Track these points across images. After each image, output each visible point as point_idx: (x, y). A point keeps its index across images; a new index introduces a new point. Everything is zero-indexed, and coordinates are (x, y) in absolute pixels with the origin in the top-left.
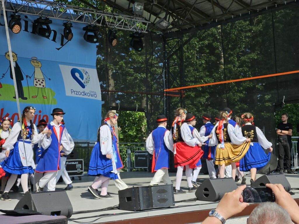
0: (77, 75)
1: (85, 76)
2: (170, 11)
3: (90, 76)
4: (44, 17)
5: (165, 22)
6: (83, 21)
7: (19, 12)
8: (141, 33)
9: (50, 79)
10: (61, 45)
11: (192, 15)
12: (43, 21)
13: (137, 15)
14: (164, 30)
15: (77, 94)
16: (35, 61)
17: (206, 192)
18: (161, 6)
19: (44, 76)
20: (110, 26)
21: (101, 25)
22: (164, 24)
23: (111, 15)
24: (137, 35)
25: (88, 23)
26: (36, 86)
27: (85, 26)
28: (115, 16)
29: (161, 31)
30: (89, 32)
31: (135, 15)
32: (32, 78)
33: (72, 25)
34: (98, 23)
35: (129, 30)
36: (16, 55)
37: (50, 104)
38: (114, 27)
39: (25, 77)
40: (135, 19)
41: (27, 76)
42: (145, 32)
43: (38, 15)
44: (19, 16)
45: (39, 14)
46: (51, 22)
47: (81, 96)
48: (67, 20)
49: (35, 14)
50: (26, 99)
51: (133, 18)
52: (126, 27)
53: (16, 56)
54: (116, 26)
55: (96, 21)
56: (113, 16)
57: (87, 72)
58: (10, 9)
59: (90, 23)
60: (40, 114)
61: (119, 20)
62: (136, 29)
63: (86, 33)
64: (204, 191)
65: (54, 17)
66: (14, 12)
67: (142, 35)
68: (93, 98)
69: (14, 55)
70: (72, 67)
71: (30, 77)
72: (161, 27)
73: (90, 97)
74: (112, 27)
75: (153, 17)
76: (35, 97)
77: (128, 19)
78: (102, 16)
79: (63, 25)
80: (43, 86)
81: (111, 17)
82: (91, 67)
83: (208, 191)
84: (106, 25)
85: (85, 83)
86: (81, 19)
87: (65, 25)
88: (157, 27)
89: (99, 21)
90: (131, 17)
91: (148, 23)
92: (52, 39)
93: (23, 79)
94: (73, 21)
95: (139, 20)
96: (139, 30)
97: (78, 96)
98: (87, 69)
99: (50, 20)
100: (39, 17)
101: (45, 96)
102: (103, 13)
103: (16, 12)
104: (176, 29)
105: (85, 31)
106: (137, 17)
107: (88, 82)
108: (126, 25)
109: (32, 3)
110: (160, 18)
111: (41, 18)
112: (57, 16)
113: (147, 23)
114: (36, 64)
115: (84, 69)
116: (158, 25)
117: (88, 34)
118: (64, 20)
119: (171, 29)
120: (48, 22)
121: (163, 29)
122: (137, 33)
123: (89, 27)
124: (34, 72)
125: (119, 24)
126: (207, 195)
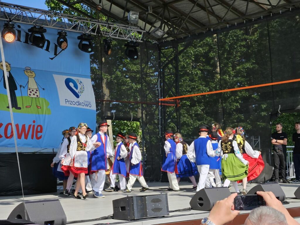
0: (71, 85)
1: (79, 86)
2: (165, 21)
3: (84, 86)
4: (38, 26)
5: (160, 31)
6: (77, 30)
7: (14, 21)
8: (136, 42)
9: (43, 89)
10: (55, 55)
11: (188, 24)
12: (37, 30)
13: (132, 24)
14: (160, 39)
15: (72, 103)
16: (29, 71)
17: (201, 202)
18: (156, 15)
19: (38, 85)
20: (105, 35)
21: (95, 34)
22: (159, 33)
23: (106, 24)
24: (132, 44)
25: (83, 32)
26: (30, 96)
27: (79, 35)
28: (110, 25)
29: (156, 40)
30: (84, 41)
31: (129, 24)
32: (26, 88)
33: (67, 34)
34: (92, 31)
35: (124, 39)
36: (10, 64)
37: (44, 113)
38: (109, 36)
39: (18, 87)
40: (130, 28)
41: (21, 86)
42: (140, 41)
43: (32, 23)
44: (14, 25)
45: (34, 23)
46: (45, 31)
47: (76, 106)
48: (62, 29)
49: (29, 22)
50: (20, 108)
51: (128, 27)
52: (121, 36)
53: (10, 66)
54: (111, 35)
55: (91, 30)
56: (108, 25)
57: (81, 82)
58: (4, 18)
59: (85, 32)
60: (34, 124)
61: (114, 30)
62: (131, 38)
63: (81, 42)
64: (198, 200)
65: (48, 26)
66: (7, 21)
67: (136, 44)
68: (88, 108)
69: (8, 64)
70: (66, 77)
71: (24, 87)
72: (156, 36)
73: (85, 107)
74: (107, 36)
75: (148, 26)
76: (30, 107)
77: (123, 28)
78: (97, 25)
79: (58, 34)
80: (37, 96)
81: (106, 26)
82: (85, 76)
83: (203, 200)
84: (101, 34)
85: (79, 92)
86: (75, 27)
87: (60, 33)
88: (152, 36)
89: (93, 30)
90: (126, 26)
91: (144, 32)
92: (45, 49)
93: (16, 89)
94: (68, 30)
95: (134, 29)
96: (134, 39)
97: (72, 106)
98: (81, 79)
99: (44, 29)
100: (33, 26)
101: (39, 105)
102: (98, 22)
103: (10, 21)
104: (171, 39)
105: (80, 40)
106: (132, 26)
107: (82, 92)
108: (121, 33)
109: (26, 12)
110: (155, 27)
111: (35, 27)
112: (52, 25)
113: (142, 32)
114: (30, 74)
115: (79, 78)
116: (153, 34)
117: (83, 43)
118: (58, 29)
119: (166, 38)
120: (42, 31)
121: (158, 38)
122: (132, 42)
123: (83, 36)
124: (28, 82)
125: (114, 33)
126: (201, 205)
